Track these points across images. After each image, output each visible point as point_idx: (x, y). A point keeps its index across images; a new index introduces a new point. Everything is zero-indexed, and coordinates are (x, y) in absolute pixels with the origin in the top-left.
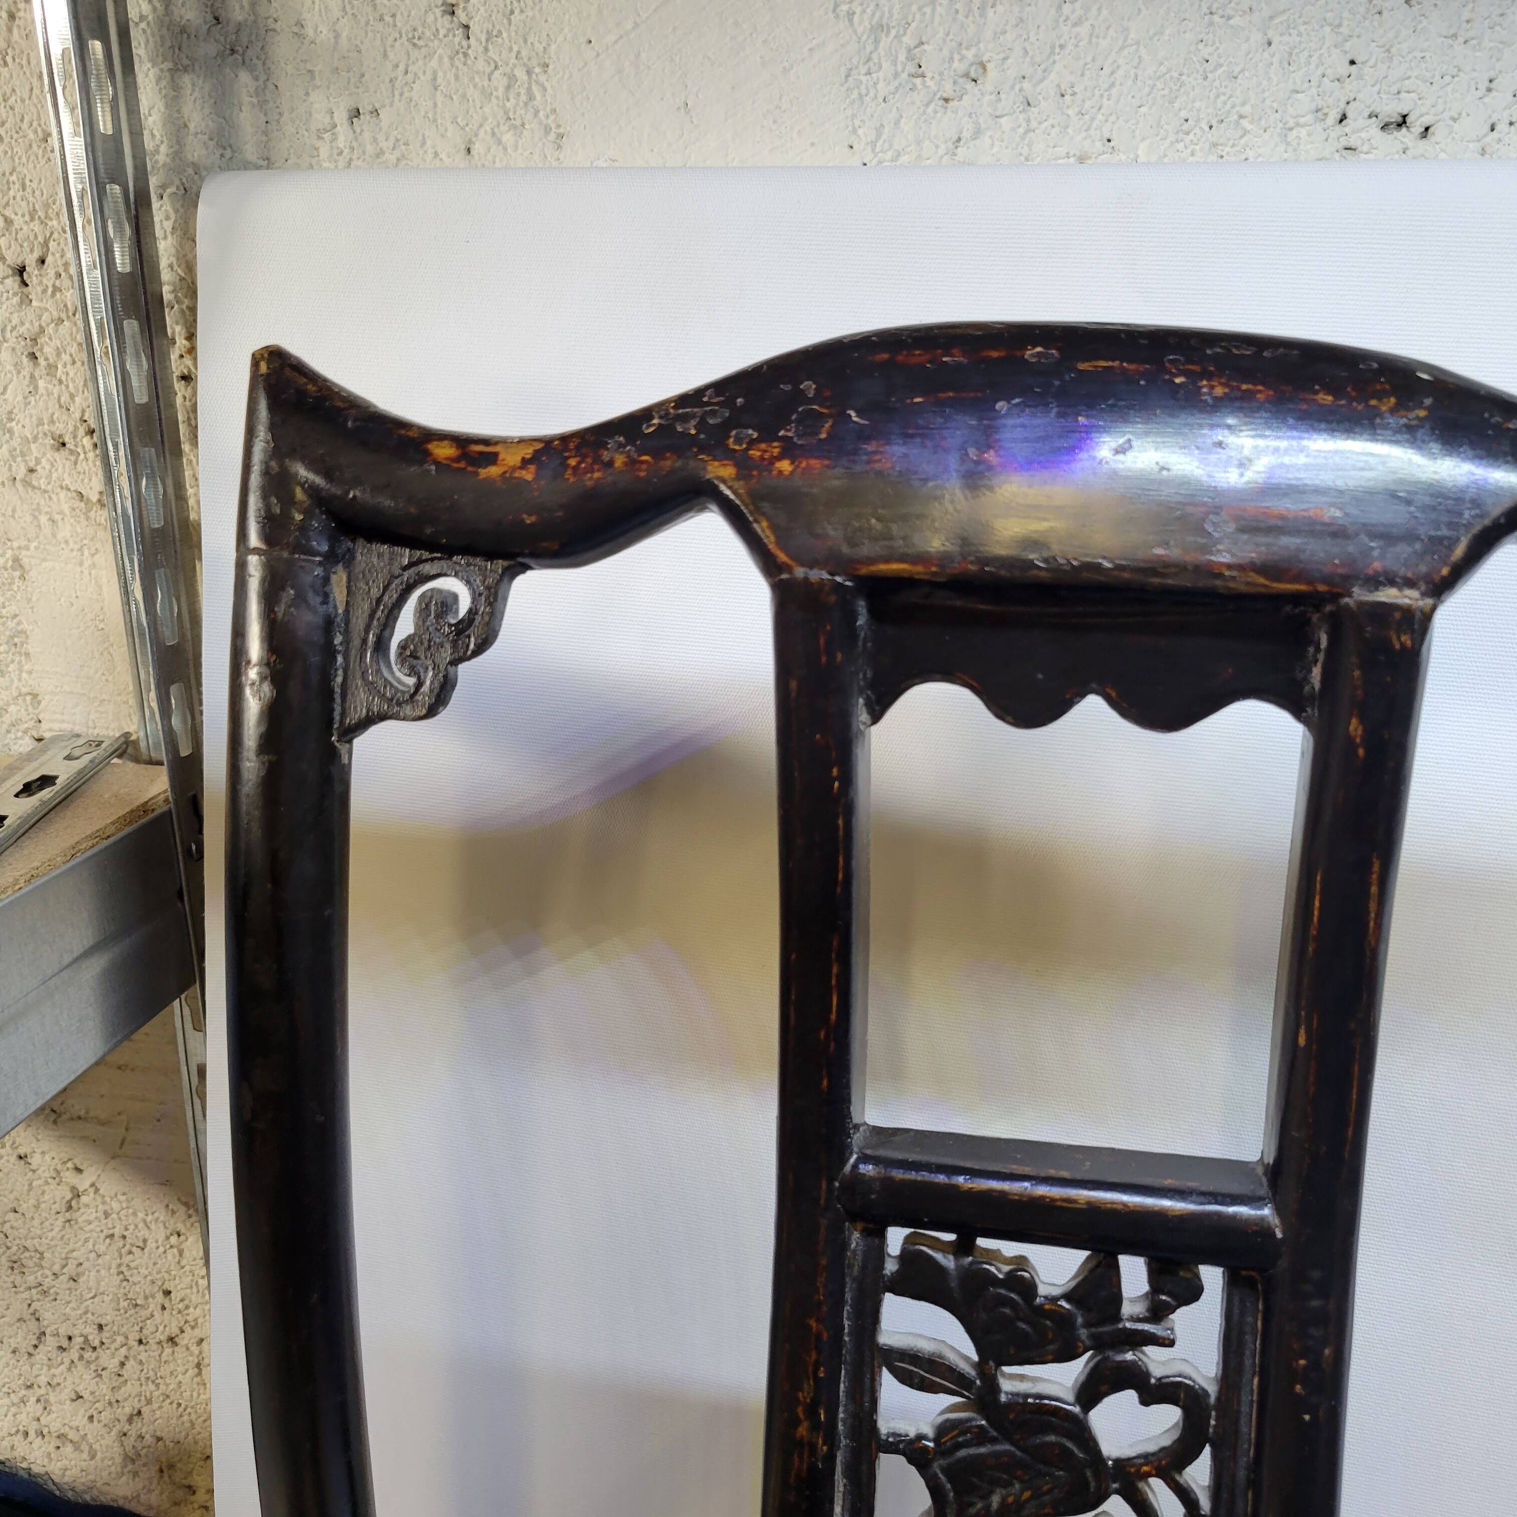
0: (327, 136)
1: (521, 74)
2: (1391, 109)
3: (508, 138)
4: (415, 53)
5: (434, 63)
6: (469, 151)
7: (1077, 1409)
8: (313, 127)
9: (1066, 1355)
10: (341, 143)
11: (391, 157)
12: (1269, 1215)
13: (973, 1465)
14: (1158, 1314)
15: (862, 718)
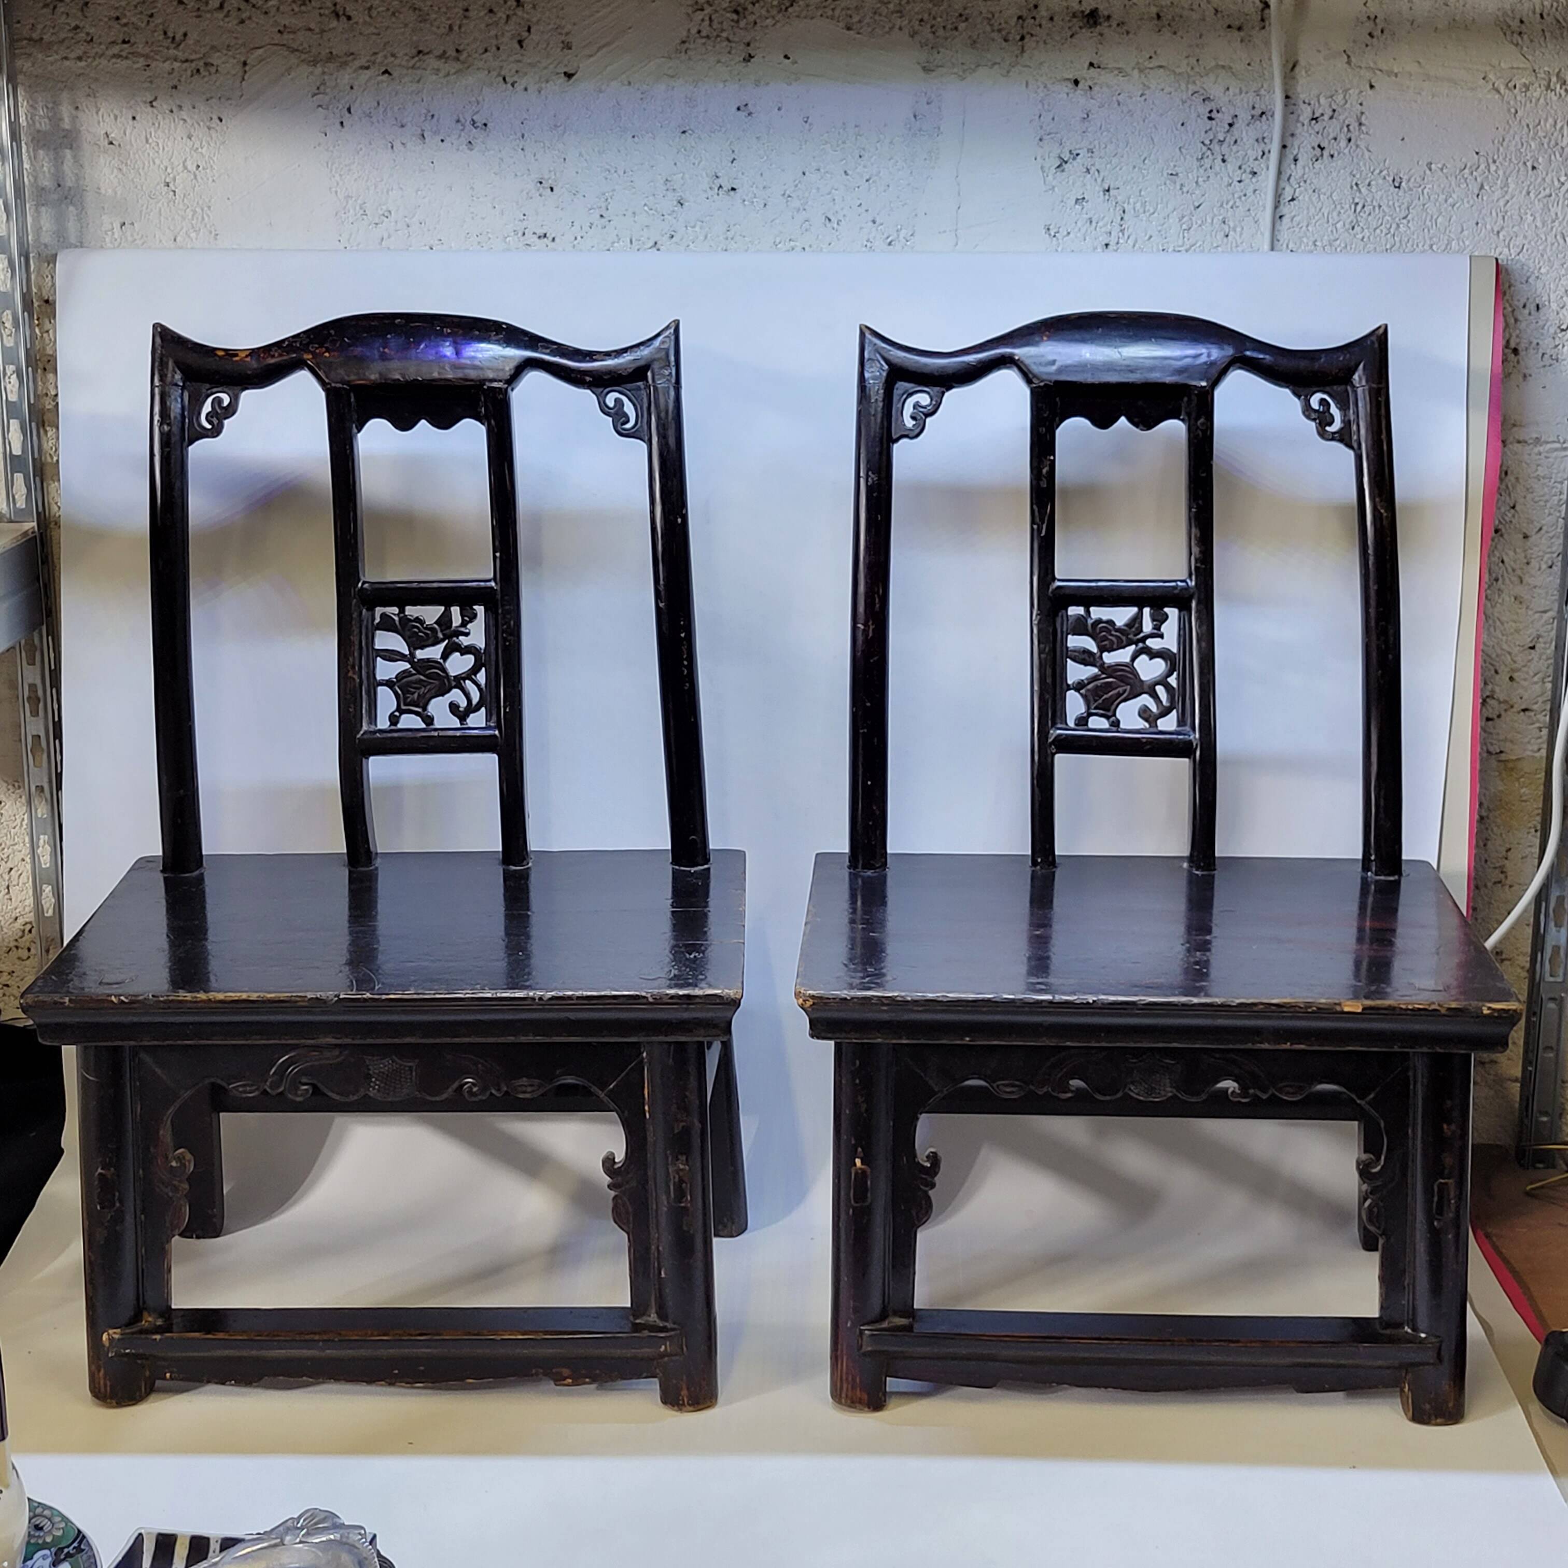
0: (110, 233)
1: (198, 210)
2: (540, 232)
3: (193, 235)
4: (151, 201)
5: (160, 205)
6: (175, 240)
7: (441, 661)
8: (103, 229)
9: (437, 642)
10: (116, 236)
11: (139, 242)
12: (493, 584)
13: (409, 684)
14: (464, 624)
15: (355, 430)
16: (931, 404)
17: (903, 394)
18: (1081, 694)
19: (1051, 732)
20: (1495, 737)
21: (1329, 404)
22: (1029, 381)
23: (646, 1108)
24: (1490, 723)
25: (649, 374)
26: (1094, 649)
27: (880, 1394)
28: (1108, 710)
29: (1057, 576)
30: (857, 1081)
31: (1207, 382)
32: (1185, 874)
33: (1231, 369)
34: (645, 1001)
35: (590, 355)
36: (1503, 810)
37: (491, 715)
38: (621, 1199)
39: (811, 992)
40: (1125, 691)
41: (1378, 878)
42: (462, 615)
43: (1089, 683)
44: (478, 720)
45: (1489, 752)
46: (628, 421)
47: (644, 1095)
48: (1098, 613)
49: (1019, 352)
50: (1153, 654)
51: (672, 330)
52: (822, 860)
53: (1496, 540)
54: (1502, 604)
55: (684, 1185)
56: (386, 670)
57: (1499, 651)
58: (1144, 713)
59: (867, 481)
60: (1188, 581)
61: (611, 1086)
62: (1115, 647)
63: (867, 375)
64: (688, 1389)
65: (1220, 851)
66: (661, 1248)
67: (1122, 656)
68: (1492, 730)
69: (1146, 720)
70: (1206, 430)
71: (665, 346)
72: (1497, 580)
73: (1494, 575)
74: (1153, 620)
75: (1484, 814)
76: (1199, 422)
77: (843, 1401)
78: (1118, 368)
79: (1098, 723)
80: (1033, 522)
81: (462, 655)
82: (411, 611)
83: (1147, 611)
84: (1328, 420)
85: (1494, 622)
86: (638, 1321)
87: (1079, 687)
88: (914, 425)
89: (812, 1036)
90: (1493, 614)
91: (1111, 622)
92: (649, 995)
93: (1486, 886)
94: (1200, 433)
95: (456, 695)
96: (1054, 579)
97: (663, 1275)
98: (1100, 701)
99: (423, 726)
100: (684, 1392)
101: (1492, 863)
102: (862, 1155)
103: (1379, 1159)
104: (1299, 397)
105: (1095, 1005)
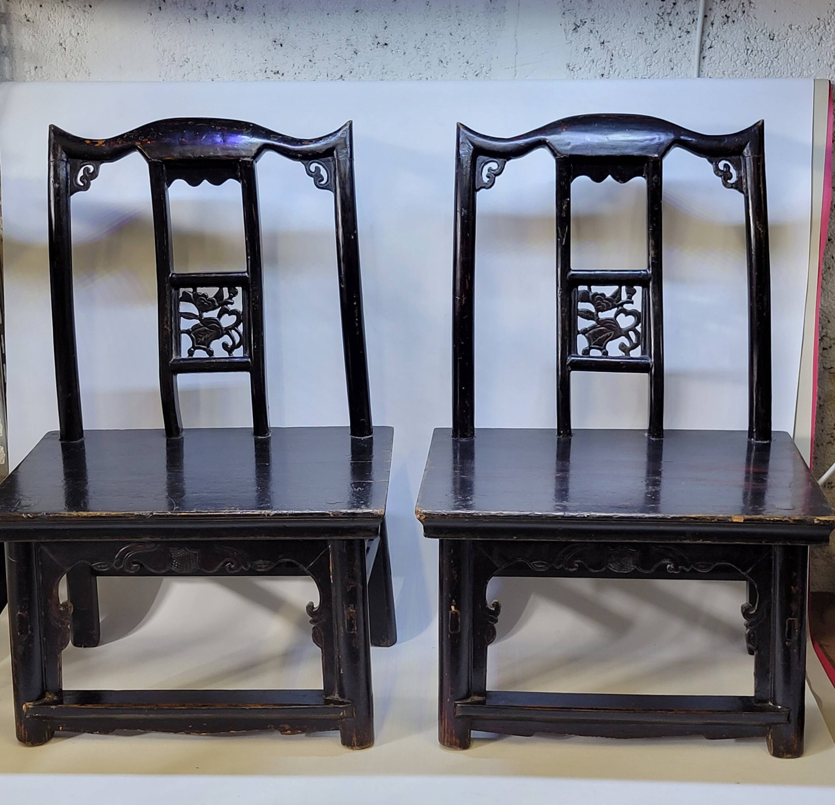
0: (28, 73)
1: (79, 59)
2: (275, 70)
3: (76, 73)
4: (52, 54)
5: (57, 56)
6: (66, 76)
7: (217, 319)
8: (25, 71)
9: (215, 308)
10: (32, 74)
11: (45, 78)
12: (246, 274)
13: (199, 332)
14: (230, 298)
15: (166, 186)
16: (498, 168)
17: (482, 163)
18: (586, 336)
19: (568, 358)
20: (828, 359)
21: (729, 168)
22: (555, 155)
23: (331, 577)
24: (825, 351)
25: (335, 152)
26: (593, 310)
27: (467, 740)
28: (602, 346)
29: (572, 268)
30: (452, 562)
31: (658, 154)
32: (646, 440)
33: (673, 147)
34: (328, 516)
35: (300, 142)
36: (832, 401)
37: (246, 350)
38: (317, 628)
39: (424, 511)
40: (611, 334)
41: (757, 442)
42: (229, 293)
43: (590, 330)
44: (239, 353)
45: (824, 368)
46: (323, 180)
47: (329, 570)
48: (595, 289)
49: (549, 138)
50: (627, 313)
51: (348, 127)
52: (437, 432)
53: (829, 245)
54: (832, 282)
55: (353, 621)
56: (186, 324)
57: (830, 310)
58: (622, 347)
59: (461, 214)
60: (648, 270)
61: (311, 565)
62: (605, 309)
63: (461, 152)
64: (357, 737)
65: (666, 426)
66: (340, 657)
67: (610, 314)
68: (826, 355)
69: (623, 351)
70: (658, 183)
71: (344, 136)
72: (829, 268)
73: (828, 265)
74: (627, 293)
75: (822, 404)
76: (654, 178)
77: (446, 743)
78: (606, 147)
79: (595, 353)
80: (558, 237)
81: (229, 315)
82: (200, 290)
83: (624, 288)
84: (729, 176)
85: (828, 293)
86: (328, 698)
87: (584, 332)
88: (488, 181)
89: (425, 536)
90: (827, 288)
91: (603, 295)
92: (331, 513)
93: (822, 444)
94: (654, 184)
95: (226, 339)
96: (570, 270)
97: (342, 672)
98: (597, 340)
99: (208, 356)
100: (355, 739)
101: (826, 432)
102: (455, 604)
103: (754, 606)
104: (712, 163)
105: (588, 518)
